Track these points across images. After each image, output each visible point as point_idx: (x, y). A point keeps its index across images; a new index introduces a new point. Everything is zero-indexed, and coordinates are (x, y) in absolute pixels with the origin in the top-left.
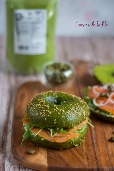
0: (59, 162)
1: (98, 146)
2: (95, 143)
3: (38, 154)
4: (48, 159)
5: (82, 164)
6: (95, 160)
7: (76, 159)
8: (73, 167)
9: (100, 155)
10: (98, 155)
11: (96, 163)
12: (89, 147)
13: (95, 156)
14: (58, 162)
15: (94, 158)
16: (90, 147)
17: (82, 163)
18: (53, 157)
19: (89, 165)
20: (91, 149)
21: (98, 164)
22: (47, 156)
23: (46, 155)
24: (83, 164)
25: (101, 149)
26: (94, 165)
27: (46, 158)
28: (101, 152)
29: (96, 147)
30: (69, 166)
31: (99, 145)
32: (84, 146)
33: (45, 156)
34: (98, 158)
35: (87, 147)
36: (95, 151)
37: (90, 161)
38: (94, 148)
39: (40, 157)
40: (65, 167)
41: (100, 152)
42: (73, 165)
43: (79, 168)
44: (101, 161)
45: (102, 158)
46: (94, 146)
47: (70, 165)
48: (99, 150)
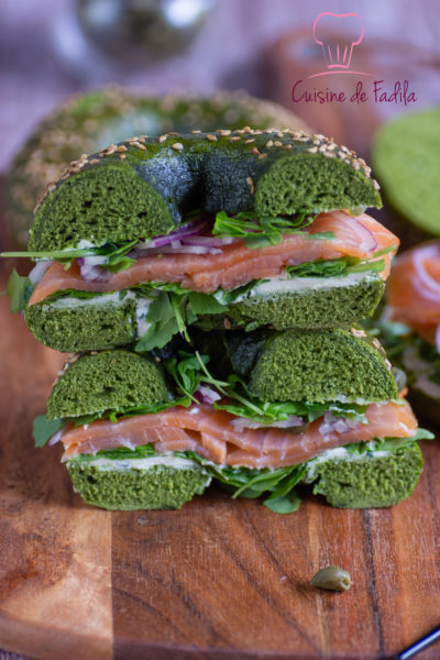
0: (173, 621)
1: (390, 535)
2: (373, 522)
3: (64, 581)
4: (116, 608)
5: (295, 633)
6: (369, 611)
7: (266, 607)
8: (247, 651)
9: (399, 590)
10: (389, 587)
11: (374, 627)
12: (339, 541)
13: (370, 595)
14: (168, 620)
15: (365, 602)
16: (347, 544)
17: (295, 626)
18: (143, 598)
19: (332, 640)
20: (352, 555)
21: (381, 632)
22: (113, 587)
23: (110, 585)
24: (303, 635)
25: (403, 555)
26: (359, 637)
27: (105, 604)
28: (404, 570)
29: (377, 542)
30: (226, 641)
31: (397, 533)
32: (317, 539)
33: (104, 591)
34: (385, 601)
35: (332, 544)
36: (370, 563)
37: (342, 620)
38: (369, 550)
39: (76, 593)
40: (204, 648)
41: (396, 567)
42: (249, 640)
43: (280, 653)
44: (401, 621)
45: (407, 601)
46: (368, 537)
47: (232, 640)
48: (395, 561)
